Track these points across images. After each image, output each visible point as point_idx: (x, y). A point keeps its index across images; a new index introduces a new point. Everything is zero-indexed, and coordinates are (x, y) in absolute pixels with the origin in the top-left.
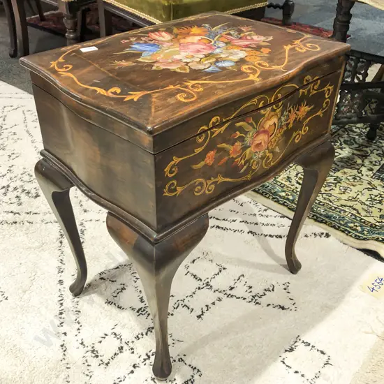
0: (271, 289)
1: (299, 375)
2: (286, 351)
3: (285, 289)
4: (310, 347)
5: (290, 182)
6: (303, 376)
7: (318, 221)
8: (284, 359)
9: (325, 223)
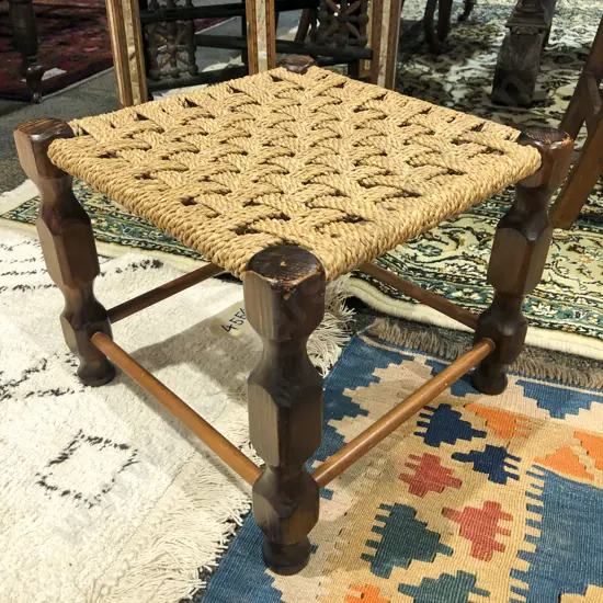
0: (40, 367)
1: (72, 496)
2: (52, 462)
3: (69, 361)
4: (102, 444)
5: (108, 203)
6: (78, 497)
7: (148, 249)
8: (44, 478)
9: (159, 249)
